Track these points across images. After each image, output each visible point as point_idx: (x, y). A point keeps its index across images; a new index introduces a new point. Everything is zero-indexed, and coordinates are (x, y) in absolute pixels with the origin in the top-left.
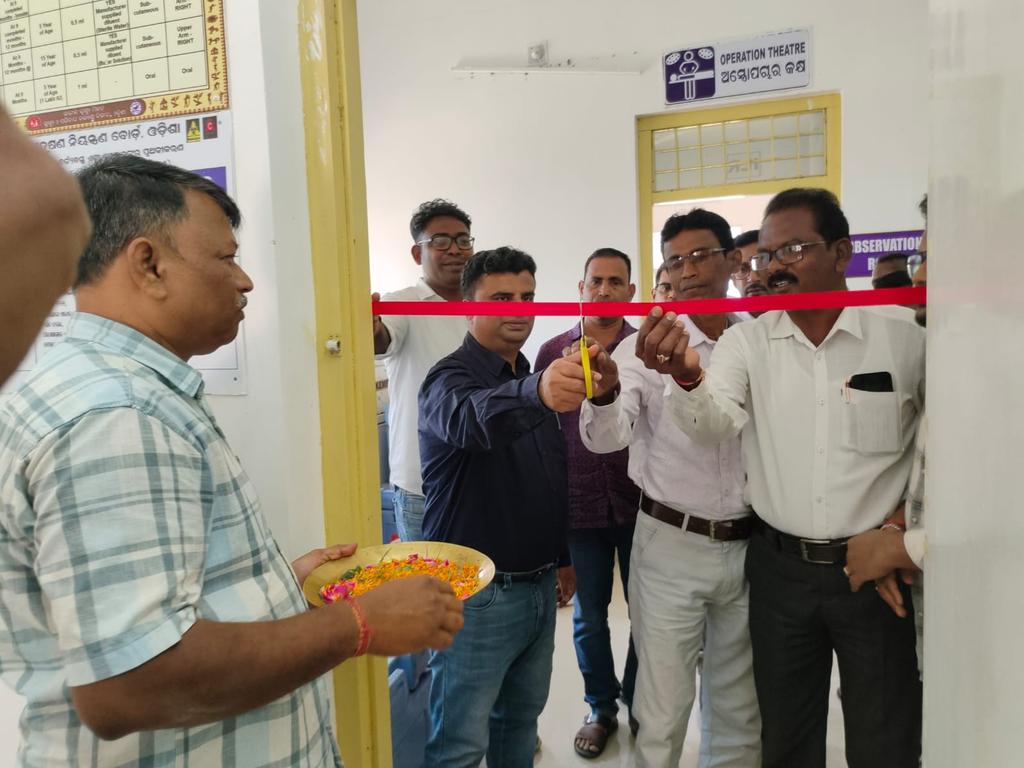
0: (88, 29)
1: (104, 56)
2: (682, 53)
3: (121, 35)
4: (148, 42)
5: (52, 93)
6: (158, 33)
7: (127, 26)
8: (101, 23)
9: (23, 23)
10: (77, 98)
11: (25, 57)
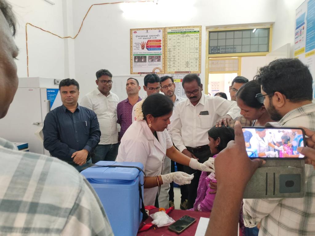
0: (184, 63)
1: (186, 67)
2: (214, 47)
3: (188, 65)
4: (192, 66)
5: (179, 70)
6: (193, 65)
7: (189, 64)
8: (186, 63)
9: (175, 62)
10: (182, 70)
11: (175, 65)
